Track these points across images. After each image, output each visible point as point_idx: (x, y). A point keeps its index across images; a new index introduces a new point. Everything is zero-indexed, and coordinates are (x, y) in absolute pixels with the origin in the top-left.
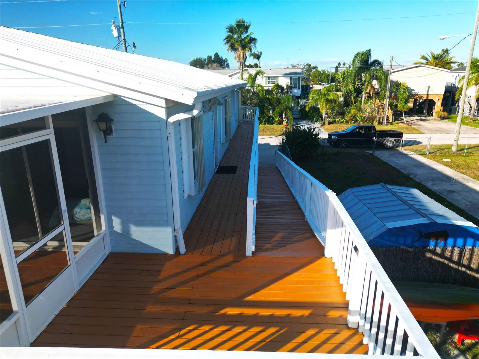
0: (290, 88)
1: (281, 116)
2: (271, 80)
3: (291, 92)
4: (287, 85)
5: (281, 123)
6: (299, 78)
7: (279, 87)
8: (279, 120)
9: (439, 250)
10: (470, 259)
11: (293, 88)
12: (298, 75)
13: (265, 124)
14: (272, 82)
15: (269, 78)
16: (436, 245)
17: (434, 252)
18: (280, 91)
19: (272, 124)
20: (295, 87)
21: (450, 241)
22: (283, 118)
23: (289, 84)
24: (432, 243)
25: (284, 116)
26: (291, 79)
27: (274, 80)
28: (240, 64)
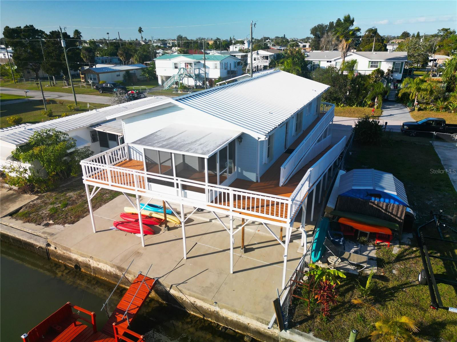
0: (391, 72)
1: (373, 100)
2: (374, 64)
3: (392, 76)
4: (389, 70)
5: (372, 106)
6: (402, 63)
7: (380, 72)
8: (370, 103)
9: (376, 202)
10: (393, 209)
11: (395, 72)
12: (402, 61)
13: (357, 106)
14: (375, 66)
15: (372, 62)
16: (375, 200)
17: (374, 203)
18: (379, 76)
19: (364, 107)
20: (396, 72)
21: (382, 200)
22: (375, 102)
23: (391, 69)
24: (373, 199)
25: (376, 100)
26: (394, 63)
27: (377, 64)
28: (343, 53)
